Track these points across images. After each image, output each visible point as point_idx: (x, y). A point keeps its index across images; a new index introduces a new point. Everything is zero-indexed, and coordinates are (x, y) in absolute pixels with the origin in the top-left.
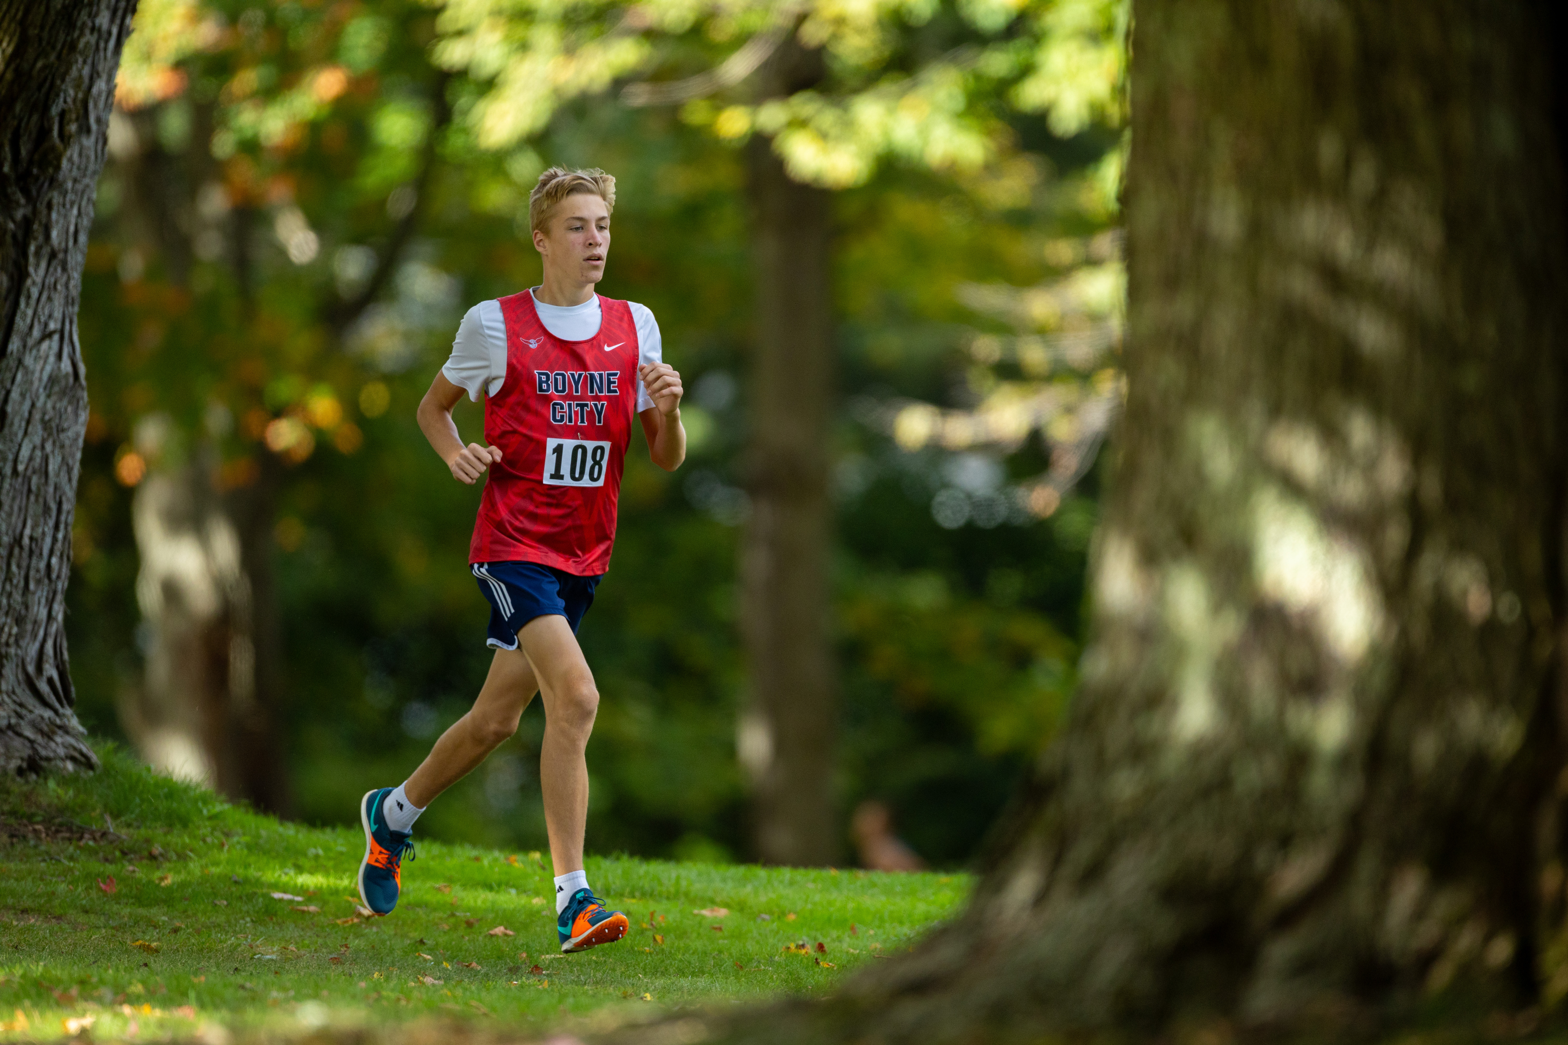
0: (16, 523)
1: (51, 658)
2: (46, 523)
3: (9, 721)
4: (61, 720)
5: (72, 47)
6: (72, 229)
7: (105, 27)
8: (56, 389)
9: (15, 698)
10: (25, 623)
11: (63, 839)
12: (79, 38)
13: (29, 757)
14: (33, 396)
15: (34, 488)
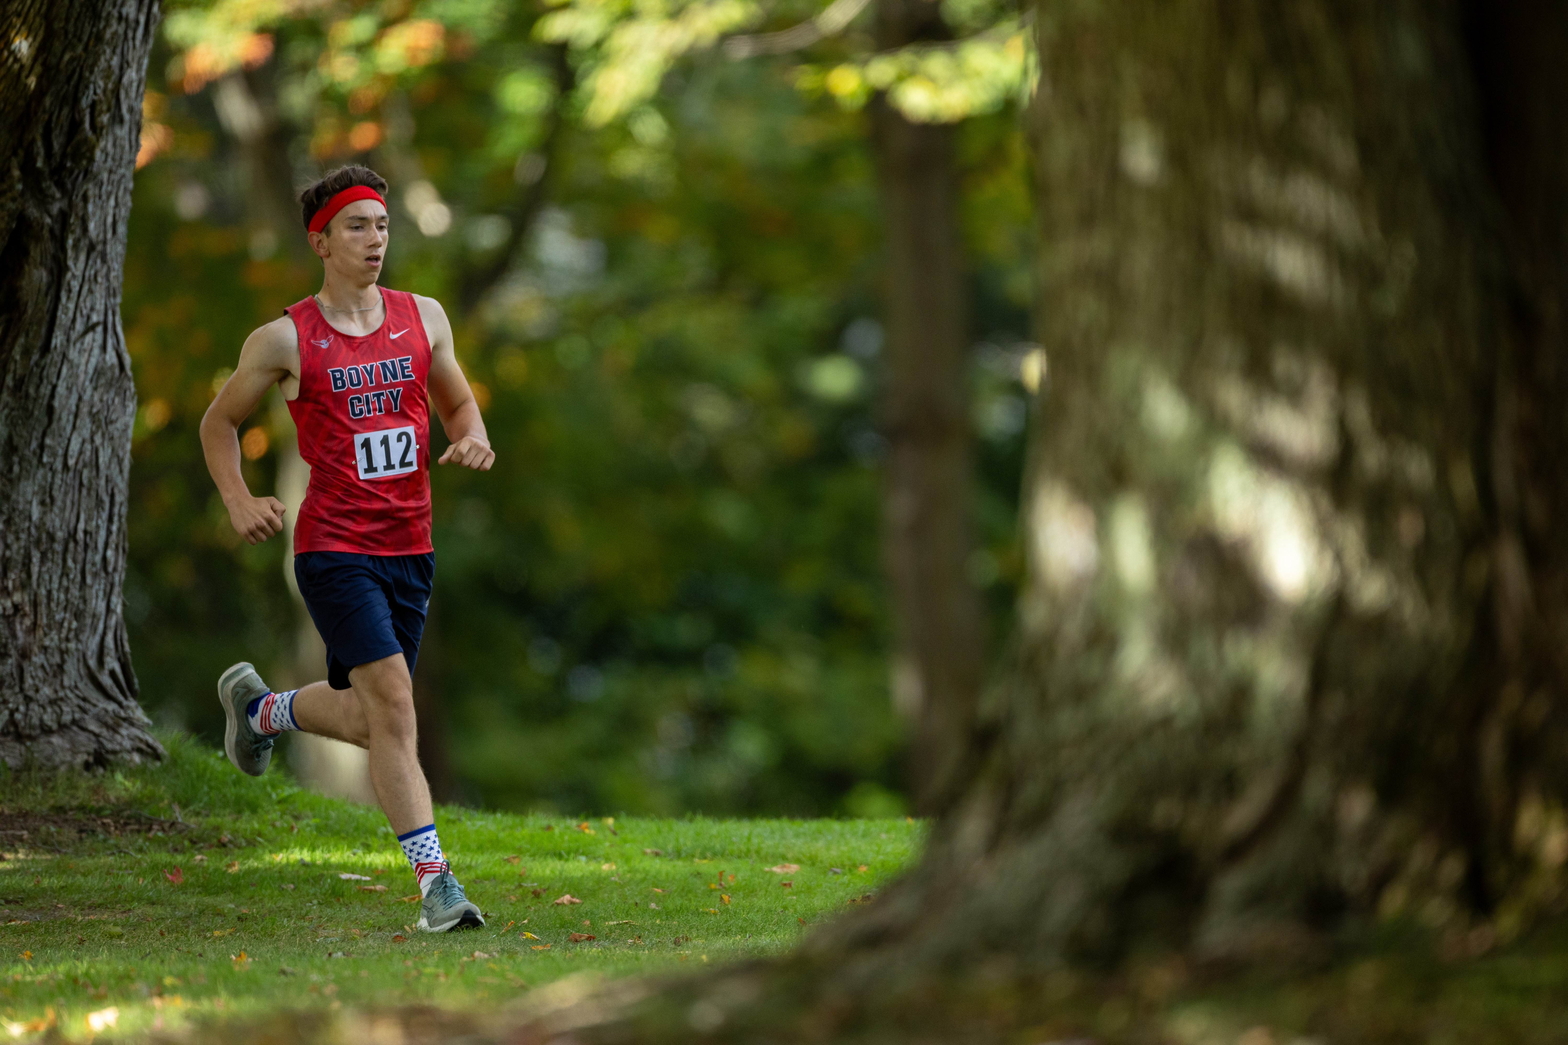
0: (70, 518)
1: (111, 650)
2: (99, 516)
3: (73, 716)
4: (125, 712)
5: (99, 38)
6: (110, 220)
7: (132, 16)
8: (102, 381)
9: (77, 692)
10: (84, 617)
11: (132, 831)
12: (105, 28)
13: (95, 750)
14: (80, 389)
15: (85, 481)
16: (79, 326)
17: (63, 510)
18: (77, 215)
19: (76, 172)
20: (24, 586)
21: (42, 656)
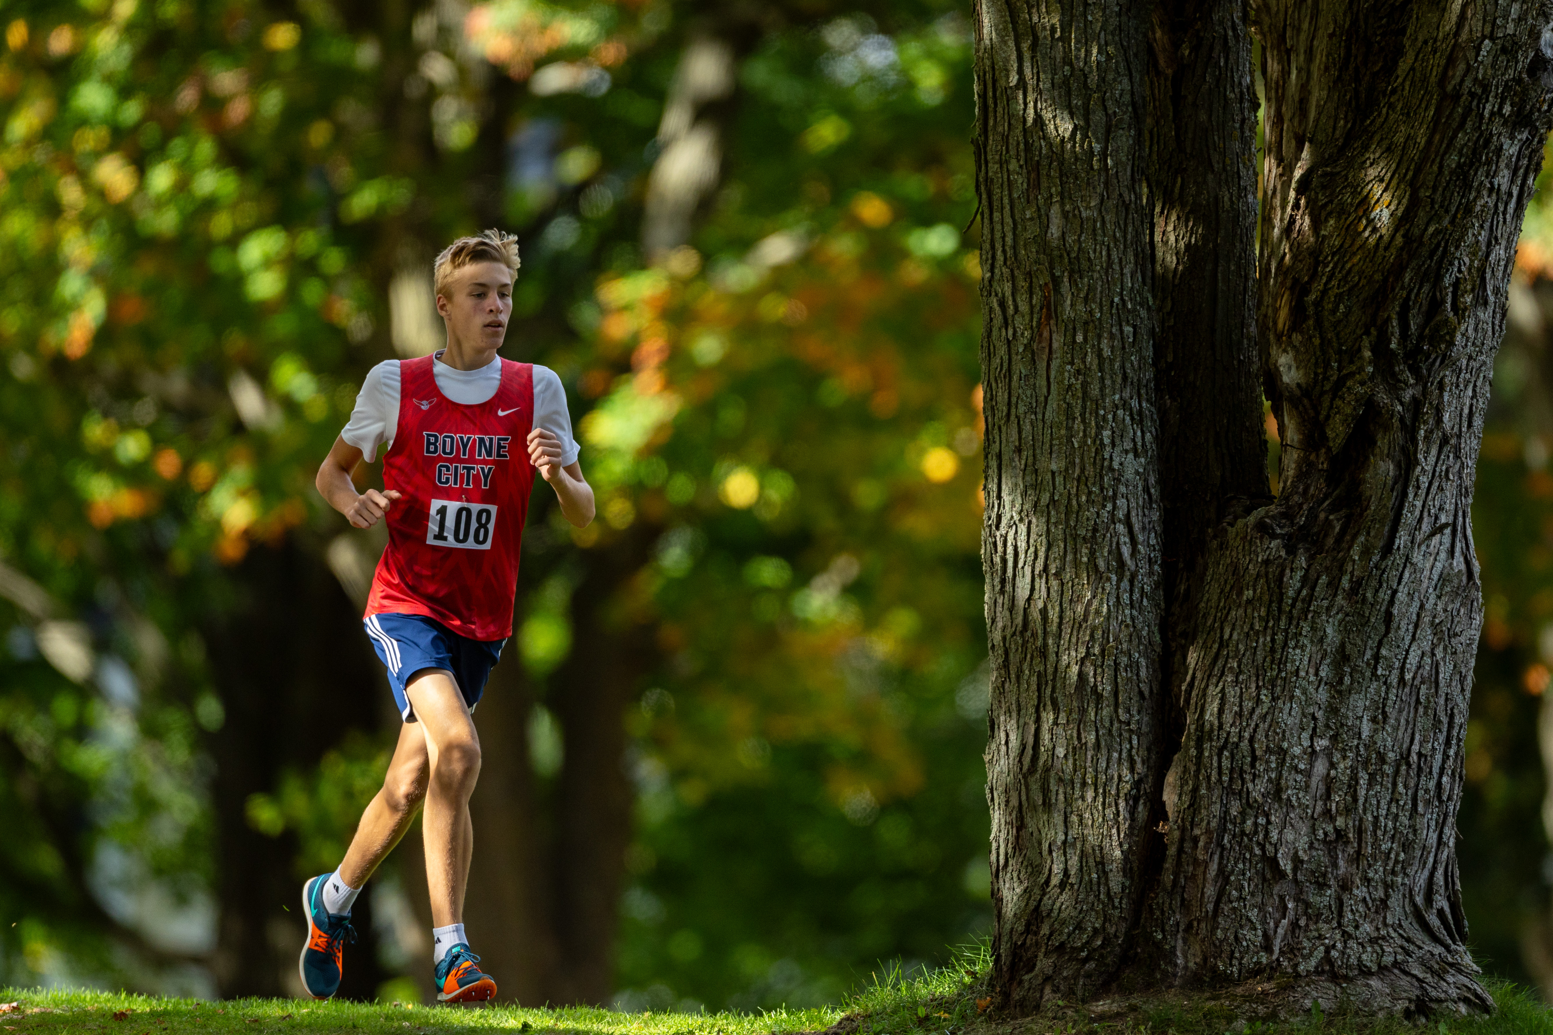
0: (1403, 738)
1: (1441, 888)
2: (1436, 739)
3: (1395, 958)
4: (1453, 957)
5: (1468, 210)
7: (1504, 187)
8: (1448, 589)
9: (1401, 931)
10: (1413, 849)
12: (1475, 199)
13: (1418, 998)
14: (1422, 596)
15: (1423, 699)
16: (1426, 527)
17: (1396, 729)
18: (1430, 403)
19: (1433, 356)
20: (1348, 811)
21: (1365, 890)
